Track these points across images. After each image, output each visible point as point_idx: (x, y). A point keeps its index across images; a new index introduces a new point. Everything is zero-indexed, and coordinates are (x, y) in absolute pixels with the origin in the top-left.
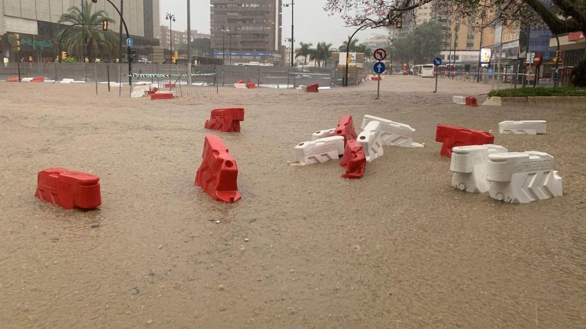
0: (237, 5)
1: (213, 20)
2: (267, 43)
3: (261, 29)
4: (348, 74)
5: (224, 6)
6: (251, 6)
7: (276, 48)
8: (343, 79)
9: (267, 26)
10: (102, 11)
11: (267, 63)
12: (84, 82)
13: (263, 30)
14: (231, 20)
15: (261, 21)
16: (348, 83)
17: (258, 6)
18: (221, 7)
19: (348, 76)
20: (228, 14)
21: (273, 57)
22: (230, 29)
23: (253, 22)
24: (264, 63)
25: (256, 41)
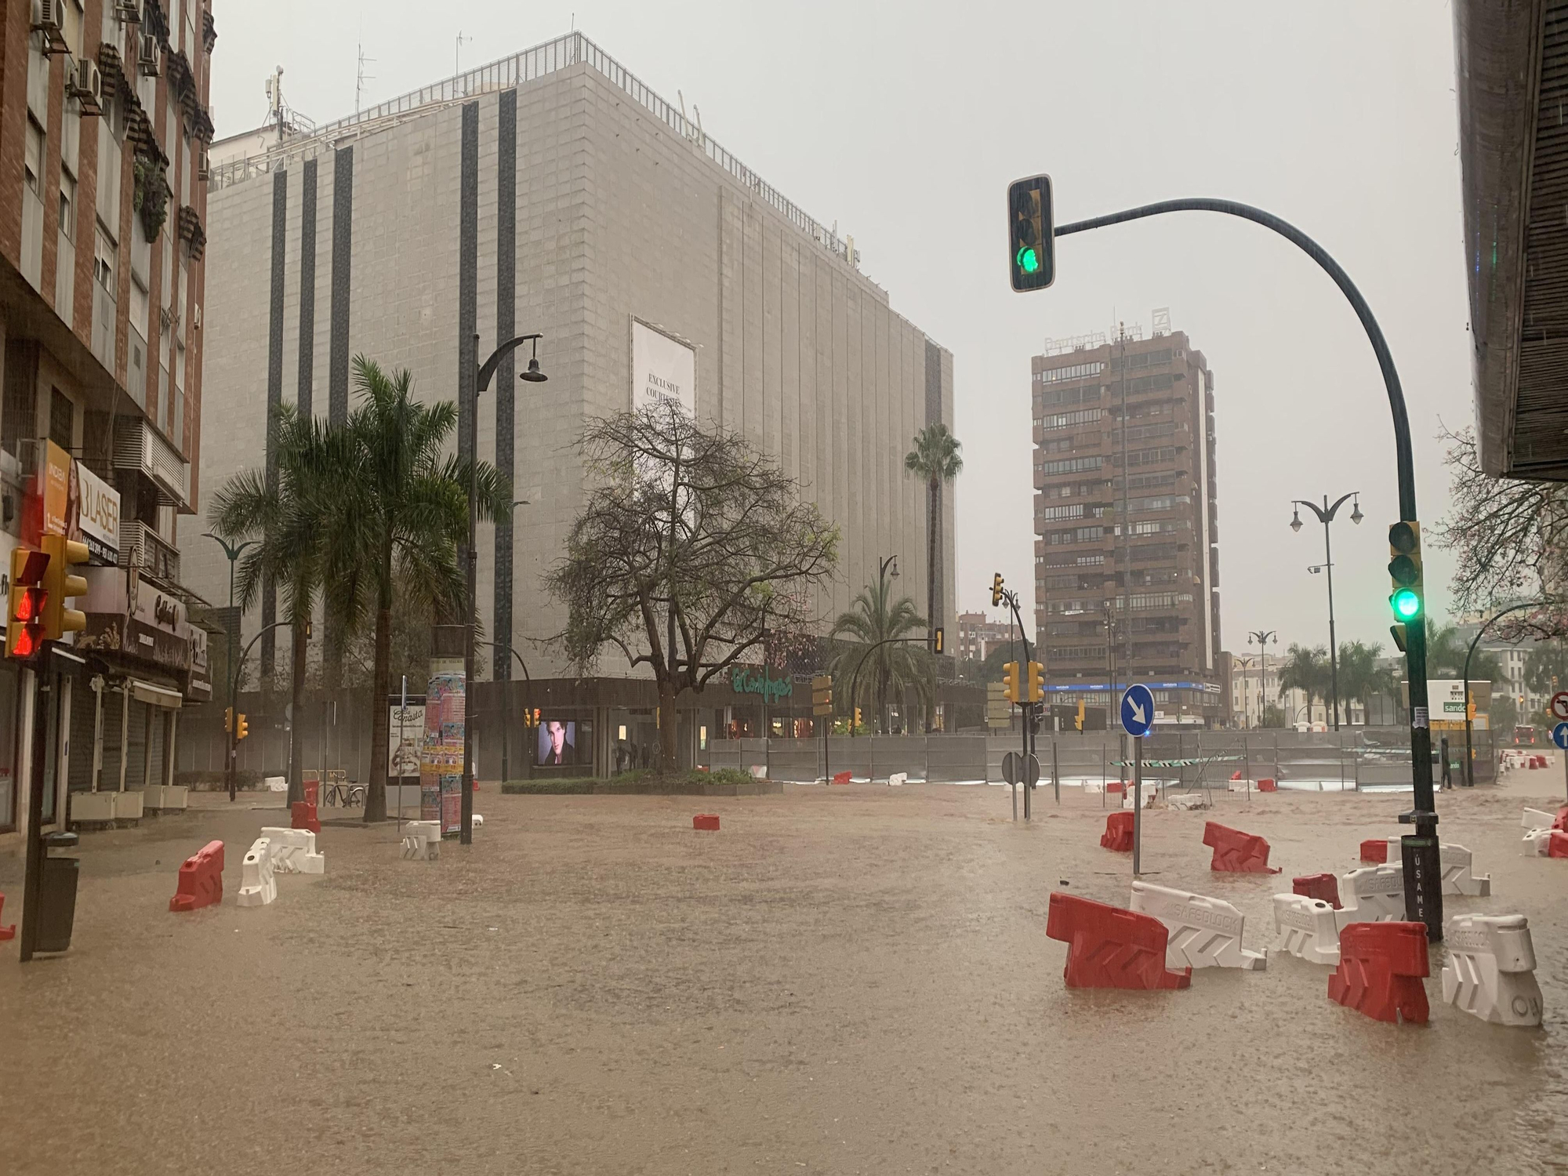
0: (1101, 530)
1: (1043, 583)
2: (1185, 646)
3: (1167, 601)
4: (1473, 751)
5: (1067, 537)
6: (1139, 530)
7: (1209, 664)
8: (1462, 764)
9: (1181, 593)
10: (906, 601)
11: (1186, 713)
12: (923, 781)
13: (1173, 604)
14: (1090, 579)
15: (1166, 577)
16: (1475, 775)
17: (1156, 528)
18: (1061, 542)
19: (1474, 756)
20: (1079, 560)
21: (1202, 692)
22: (1083, 606)
23: (1145, 582)
24: (1178, 713)
25: (1153, 644)
